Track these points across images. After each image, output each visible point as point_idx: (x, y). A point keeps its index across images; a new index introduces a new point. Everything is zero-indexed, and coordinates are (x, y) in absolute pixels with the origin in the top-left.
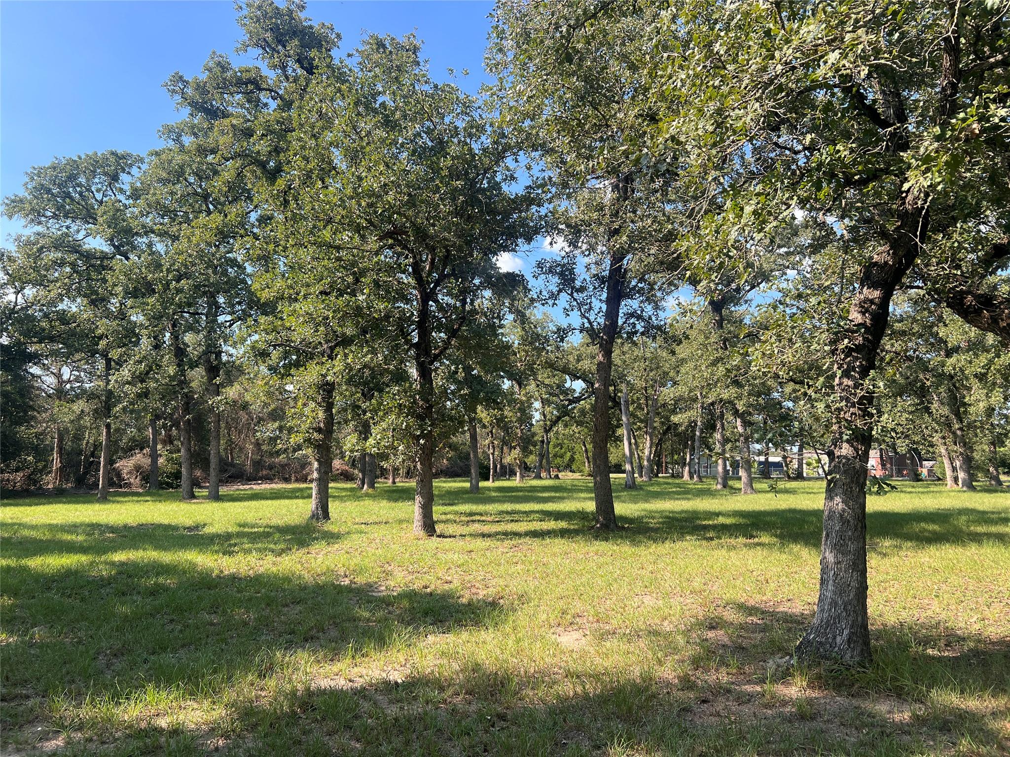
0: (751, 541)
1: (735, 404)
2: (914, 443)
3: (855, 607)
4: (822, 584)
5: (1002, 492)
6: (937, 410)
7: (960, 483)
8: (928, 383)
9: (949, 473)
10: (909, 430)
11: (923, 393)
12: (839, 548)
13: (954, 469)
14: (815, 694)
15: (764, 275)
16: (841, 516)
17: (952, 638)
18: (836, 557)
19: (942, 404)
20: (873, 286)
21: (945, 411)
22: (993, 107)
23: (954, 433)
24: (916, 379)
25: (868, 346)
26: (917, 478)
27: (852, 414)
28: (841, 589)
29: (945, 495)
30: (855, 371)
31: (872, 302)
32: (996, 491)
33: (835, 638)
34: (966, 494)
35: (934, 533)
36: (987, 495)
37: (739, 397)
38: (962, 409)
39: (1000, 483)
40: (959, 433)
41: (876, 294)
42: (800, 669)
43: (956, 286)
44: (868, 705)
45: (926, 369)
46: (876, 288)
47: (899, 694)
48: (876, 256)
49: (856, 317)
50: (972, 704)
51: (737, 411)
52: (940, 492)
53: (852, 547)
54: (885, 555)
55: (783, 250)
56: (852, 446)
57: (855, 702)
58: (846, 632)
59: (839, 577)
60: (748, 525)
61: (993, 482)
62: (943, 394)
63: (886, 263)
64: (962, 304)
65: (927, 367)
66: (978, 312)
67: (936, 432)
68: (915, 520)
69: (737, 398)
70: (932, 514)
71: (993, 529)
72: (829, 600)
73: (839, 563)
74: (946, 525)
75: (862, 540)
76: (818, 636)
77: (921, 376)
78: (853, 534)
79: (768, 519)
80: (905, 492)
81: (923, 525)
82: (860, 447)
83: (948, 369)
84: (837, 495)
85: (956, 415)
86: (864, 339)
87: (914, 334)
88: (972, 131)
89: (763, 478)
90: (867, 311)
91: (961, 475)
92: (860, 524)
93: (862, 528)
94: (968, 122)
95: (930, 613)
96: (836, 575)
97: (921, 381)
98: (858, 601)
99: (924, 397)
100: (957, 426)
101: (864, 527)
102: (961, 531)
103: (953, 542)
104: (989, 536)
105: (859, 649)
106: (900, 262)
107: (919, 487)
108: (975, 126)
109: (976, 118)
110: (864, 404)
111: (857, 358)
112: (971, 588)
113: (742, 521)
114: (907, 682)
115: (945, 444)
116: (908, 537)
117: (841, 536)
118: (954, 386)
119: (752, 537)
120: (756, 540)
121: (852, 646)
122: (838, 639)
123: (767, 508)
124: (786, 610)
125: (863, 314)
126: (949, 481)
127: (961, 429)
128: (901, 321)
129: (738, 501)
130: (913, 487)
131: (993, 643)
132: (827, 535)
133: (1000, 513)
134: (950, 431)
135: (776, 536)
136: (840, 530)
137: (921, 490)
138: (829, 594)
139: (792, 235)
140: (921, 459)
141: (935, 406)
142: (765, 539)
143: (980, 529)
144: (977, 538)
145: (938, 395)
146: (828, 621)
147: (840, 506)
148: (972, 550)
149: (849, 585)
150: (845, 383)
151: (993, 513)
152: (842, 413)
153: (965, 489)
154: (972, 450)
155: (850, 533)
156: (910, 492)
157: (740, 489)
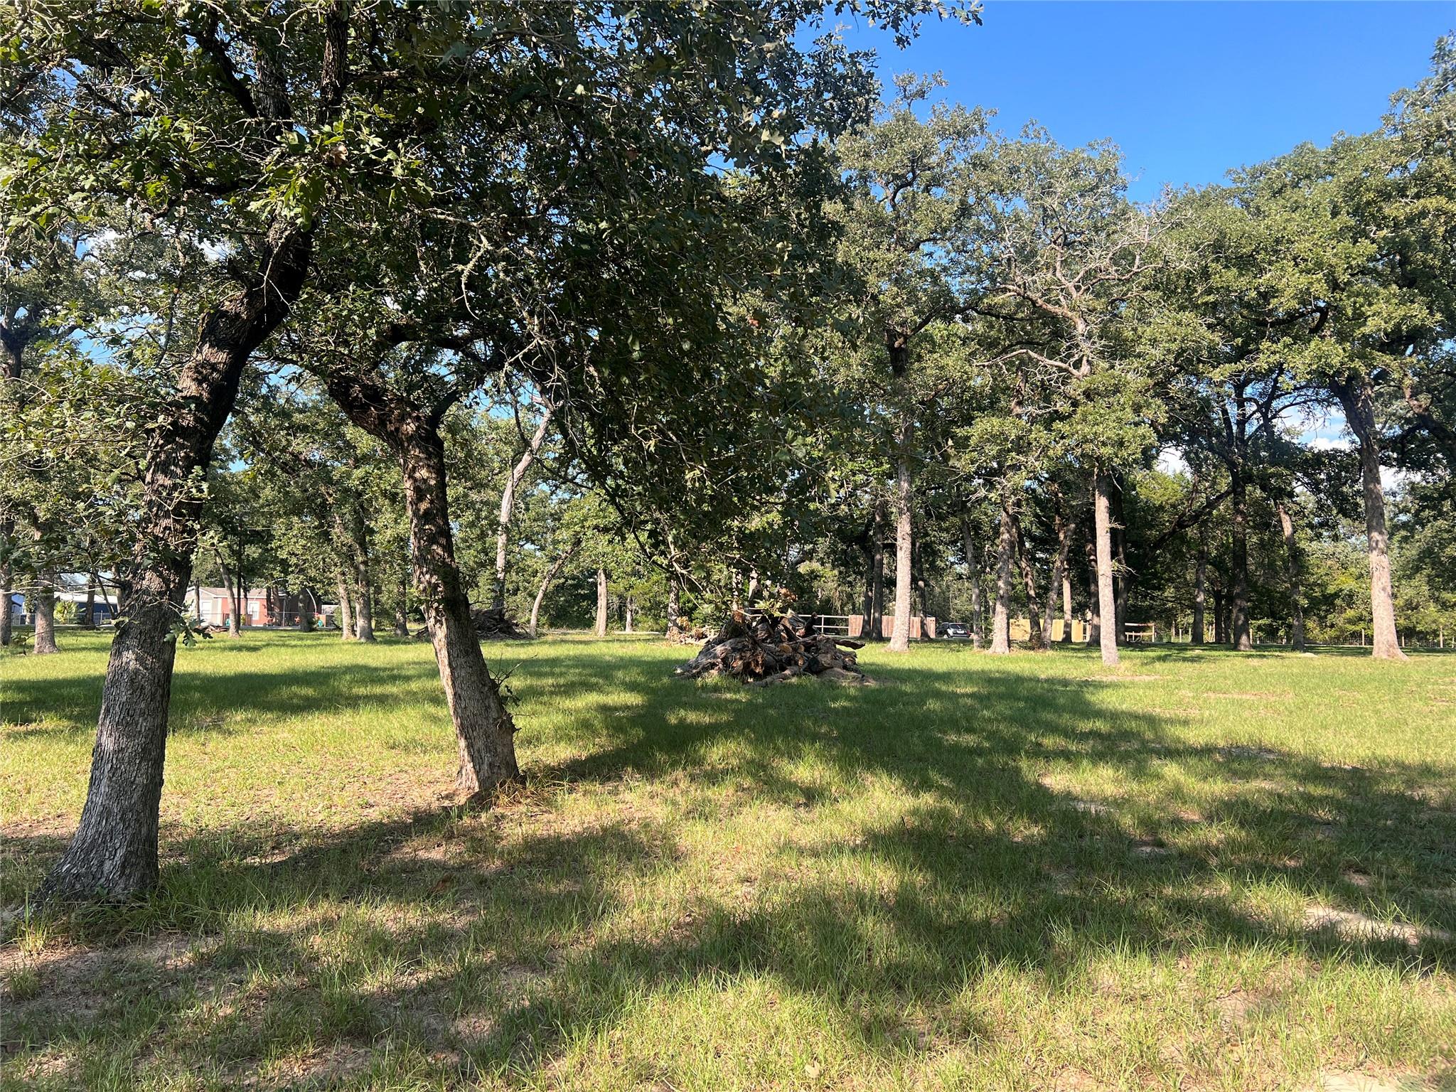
0: (23, 728)
1: (33, 508)
2: (311, 579)
3: (139, 814)
4: (91, 786)
5: (405, 643)
6: (339, 537)
7: (358, 633)
8: (331, 500)
9: (346, 620)
10: (305, 561)
11: (322, 512)
12: (125, 726)
13: (352, 614)
14: (57, 955)
15: (101, 307)
16: (132, 680)
17: (282, 837)
18: (117, 741)
19: (346, 529)
20: (218, 344)
21: (348, 538)
22: (366, 130)
23: (356, 568)
24: (317, 494)
25: (200, 431)
26: (310, 626)
27: (165, 528)
28: (121, 788)
29: (337, 648)
30: (176, 465)
31: (213, 367)
32: (397, 642)
33: (102, 863)
34: (362, 648)
35: (307, 698)
36: (386, 647)
37: (41, 497)
38: (368, 538)
39: (406, 632)
40: (362, 567)
41: (221, 357)
42: (35, 921)
43: (341, 369)
44: (134, 954)
45: (329, 482)
46: (221, 349)
47: (186, 927)
48: (227, 303)
49: (188, 386)
50: (283, 921)
51: (36, 518)
52: (331, 645)
53: (143, 725)
54: (230, 733)
55: (140, 274)
56: (161, 575)
57: (115, 954)
58: (120, 853)
59: (119, 772)
60: (22, 703)
61: (399, 632)
62: (347, 516)
63: (238, 315)
64: (347, 394)
65: (331, 478)
66: (365, 408)
67: (336, 565)
68: (285, 683)
69: (37, 497)
70: (312, 673)
71: (378, 690)
72: (99, 809)
73: (121, 750)
74: (324, 688)
75: (160, 715)
76: (75, 865)
77: (323, 489)
78: (148, 706)
79: (65, 692)
80: (287, 646)
81: (295, 689)
82: (172, 578)
83: (353, 483)
84: (128, 649)
85: (360, 545)
86: (197, 419)
87: (318, 432)
88: (338, 154)
89: (82, 629)
90: (205, 379)
91: (361, 622)
92: (160, 691)
93: (162, 696)
94: (333, 140)
95: (266, 807)
96: (114, 770)
97: (322, 496)
98: (145, 804)
99: (324, 517)
100: (360, 559)
101: (166, 695)
102: (340, 695)
103: (325, 708)
104: (368, 699)
105: (138, 874)
106: (260, 318)
107: (309, 640)
108: (342, 148)
109: (341, 138)
110: (183, 515)
111: (182, 447)
112: (329, 767)
113: (18, 697)
114: (199, 910)
115: (345, 581)
116: (267, 707)
117: (128, 709)
118: (362, 507)
119: (27, 721)
120: (32, 726)
121: (127, 871)
122: (107, 866)
123: (70, 674)
124: (50, 831)
125: (200, 383)
126: (346, 631)
127: (365, 563)
128: (301, 411)
129: (23, 665)
130: (302, 639)
131: (334, 836)
132: (107, 710)
133: (393, 669)
134: (352, 565)
135: (70, 718)
136: (128, 702)
137: (309, 642)
138: (99, 800)
139: (156, 255)
140: (320, 602)
141: (336, 531)
142: (49, 722)
143: (362, 691)
144: (353, 702)
145: (342, 516)
146: (94, 840)
147: (133, 665)
148: (345, 720)
149: (133, 783)
150: (161, 482)
151: (385, 669)
152: (151, 526)
153: (363, 640)
154: (378, 590)
155: (143, 705)
156: (295, 646)
157: (32, 647)
